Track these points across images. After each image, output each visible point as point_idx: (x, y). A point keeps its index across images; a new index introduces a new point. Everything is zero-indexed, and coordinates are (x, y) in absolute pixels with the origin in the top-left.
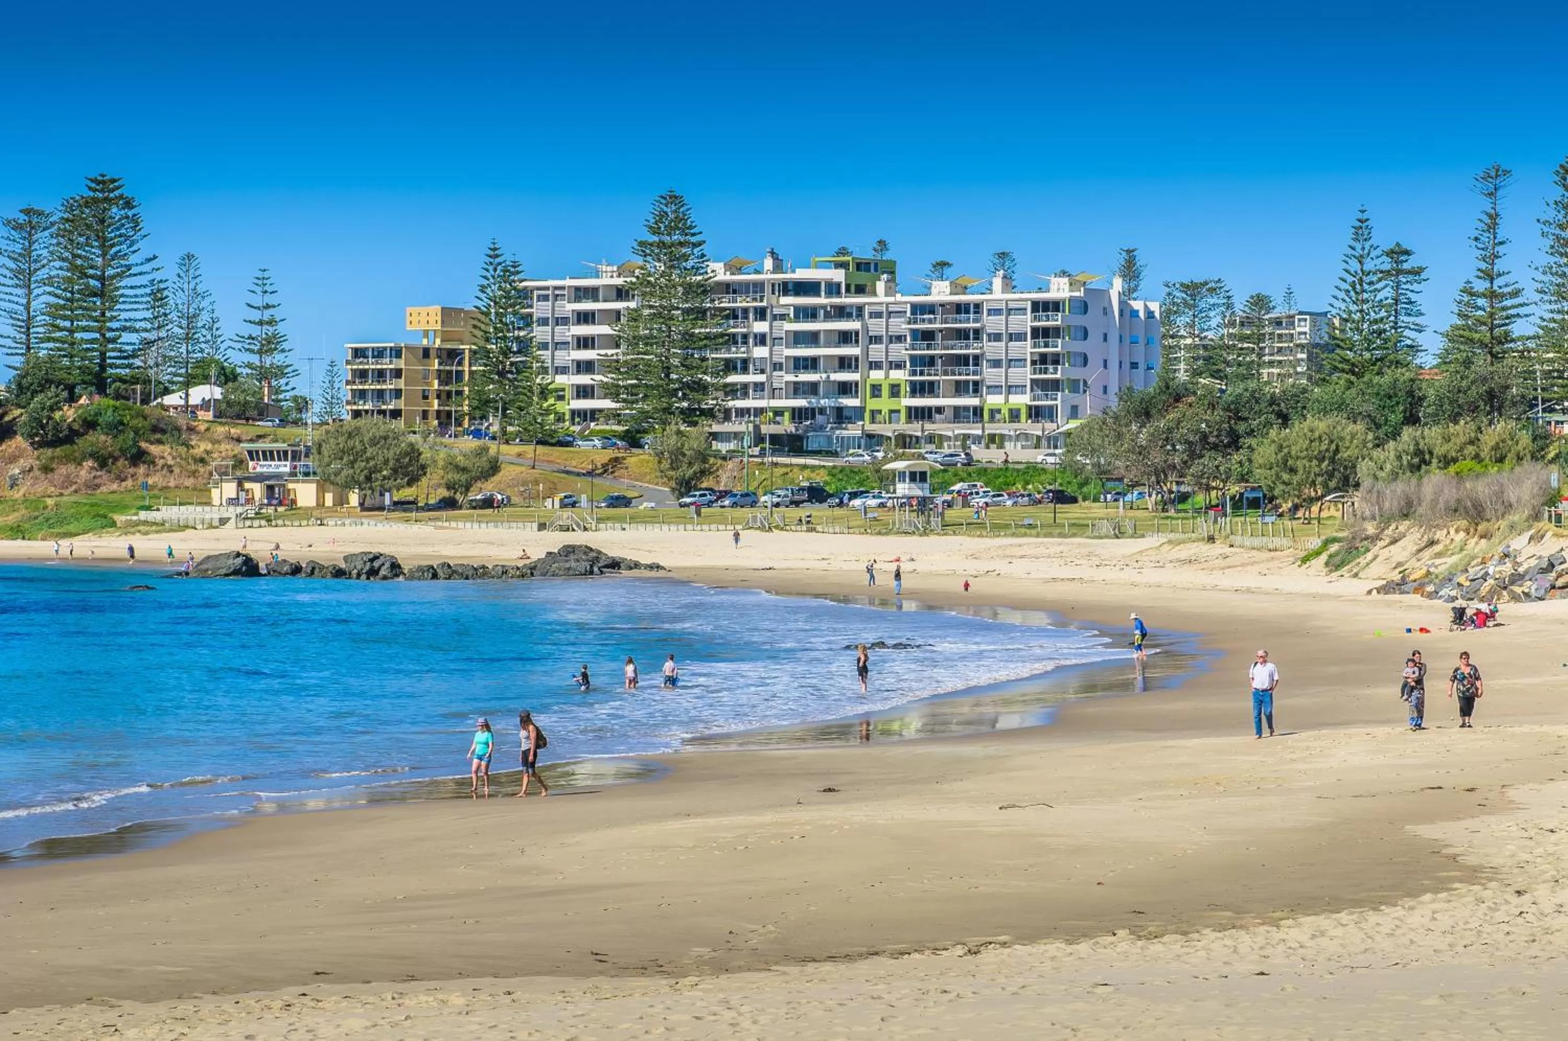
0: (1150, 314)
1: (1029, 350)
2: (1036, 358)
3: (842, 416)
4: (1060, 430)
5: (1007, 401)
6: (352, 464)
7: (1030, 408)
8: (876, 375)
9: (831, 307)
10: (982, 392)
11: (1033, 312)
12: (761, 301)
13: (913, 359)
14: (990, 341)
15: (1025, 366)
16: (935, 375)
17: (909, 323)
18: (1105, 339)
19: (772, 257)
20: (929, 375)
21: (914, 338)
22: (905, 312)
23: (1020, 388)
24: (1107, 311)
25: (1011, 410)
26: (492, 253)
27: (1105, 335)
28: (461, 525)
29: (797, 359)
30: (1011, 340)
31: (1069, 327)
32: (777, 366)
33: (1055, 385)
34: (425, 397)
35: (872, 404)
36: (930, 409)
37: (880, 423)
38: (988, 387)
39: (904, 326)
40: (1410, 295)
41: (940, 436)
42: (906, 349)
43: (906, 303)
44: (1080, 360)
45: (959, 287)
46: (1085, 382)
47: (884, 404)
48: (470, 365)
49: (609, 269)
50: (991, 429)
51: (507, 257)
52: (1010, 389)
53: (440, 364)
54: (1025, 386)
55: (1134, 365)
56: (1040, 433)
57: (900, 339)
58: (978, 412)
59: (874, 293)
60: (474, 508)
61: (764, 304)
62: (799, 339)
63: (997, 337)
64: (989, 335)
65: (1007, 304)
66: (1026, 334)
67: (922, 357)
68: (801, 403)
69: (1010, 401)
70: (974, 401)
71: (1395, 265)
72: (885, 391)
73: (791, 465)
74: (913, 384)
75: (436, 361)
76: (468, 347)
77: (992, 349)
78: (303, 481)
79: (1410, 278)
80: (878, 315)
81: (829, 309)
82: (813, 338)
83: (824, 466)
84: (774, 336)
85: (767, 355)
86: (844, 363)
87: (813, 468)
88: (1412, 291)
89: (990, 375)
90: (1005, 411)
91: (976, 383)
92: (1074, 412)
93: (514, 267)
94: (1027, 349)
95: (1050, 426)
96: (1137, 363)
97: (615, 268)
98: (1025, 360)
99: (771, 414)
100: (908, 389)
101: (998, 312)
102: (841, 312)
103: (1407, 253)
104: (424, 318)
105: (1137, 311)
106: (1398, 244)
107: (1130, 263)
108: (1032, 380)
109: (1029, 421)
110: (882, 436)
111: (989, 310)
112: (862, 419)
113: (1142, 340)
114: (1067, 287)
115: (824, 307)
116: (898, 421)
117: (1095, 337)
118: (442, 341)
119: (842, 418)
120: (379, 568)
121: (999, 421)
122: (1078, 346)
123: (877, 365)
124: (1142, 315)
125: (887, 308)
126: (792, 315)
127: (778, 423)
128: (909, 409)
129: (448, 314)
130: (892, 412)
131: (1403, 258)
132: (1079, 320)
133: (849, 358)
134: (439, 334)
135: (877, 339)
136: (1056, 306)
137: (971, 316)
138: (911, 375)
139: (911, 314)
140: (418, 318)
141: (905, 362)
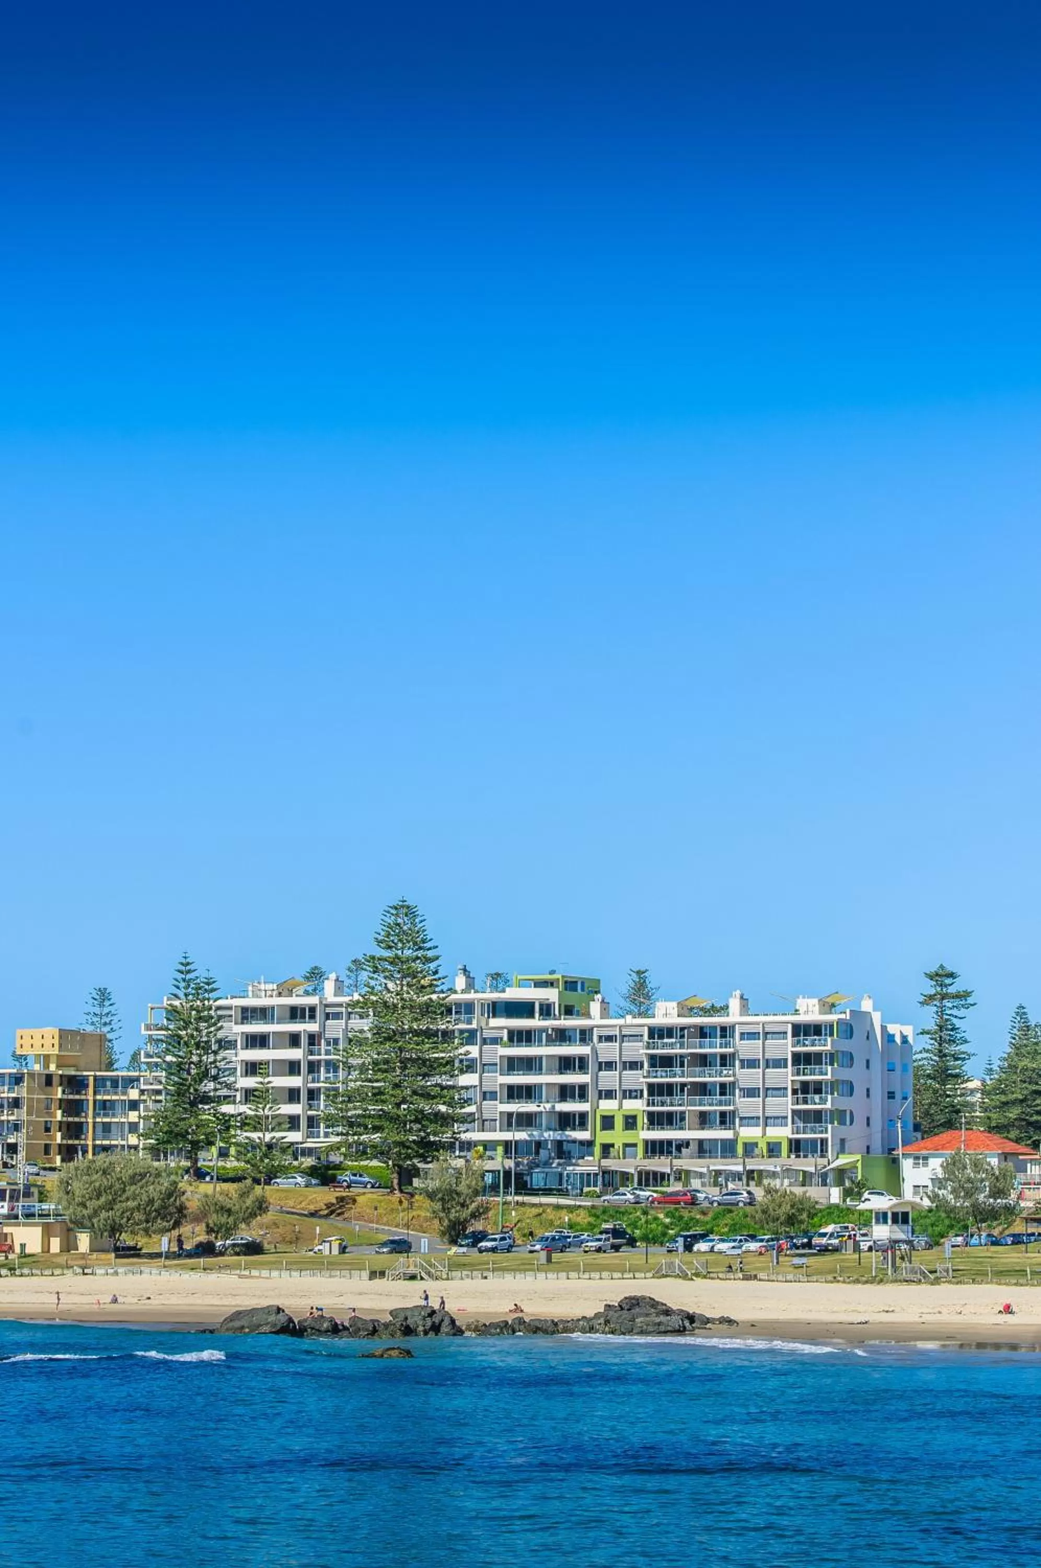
0: (904, 1039)
1: (790, 1078)
2: (798, 1086)
3: (562, 1150)
4: (832, 1166)
5: (764, 1134)
6: (110, 1206)
7: (790, 1141)
8: (607, 1106)
9: (553, 1029)
10: (734, 1123)
11: (793, 1036)
12: (470, 1022)
13: (651, 1087)
14: (742, 1067)
15: (785, 1096)
16: (680, 1105)
17: (648, 1048)
18: (868, 1067)
19: (465, 974)
20: (672, 1105)
21: (652, 1065)
22: (642, 1036)
23: (780, 1120)
24: (869, 1036)
25: (768, 1144)
26: (183, 968)
27: (868, 1061)
28: (265, 1273)
29: (511, 1088)
30: (768, 1067)
31: (837, 1051)
32: (492, 1096)
33: (817, 1116)
34: (47, 1130)
35: (603, 1137)
36: (669, 1142)
37: (615, 1158)
38: (741, 1119)
39: (642, 1051)
40: (955, 1021)
41: (688, 1172)
42: (644, 1077)
43: (643, 1026)
44: (846, 1089)
45: (685, 1009)
46: (851, 1113)
47: (618, 1137)
48: (95, 1093)
49: (270, 987)
50: (752, 1164)
51: (201, 974)
52: (767, 1121)
53: (64, 1092)
54: (786, 1117)
55: (891, 1095)
56: (812, 1170)
57: (634, 1065)
58: (728, 1148)
59: (588, 1015)
60: (238, 1254)
61: (474, 1026)
62: (513, 1064)
63: (751, 1064)
64: (742, 1061)
65: (764, 1028)
66: (786, 1060)
67: (660, 1086)
68: (522, 1135)
69: (768, 1134)
70: (728, 1134)
71: (939, 989)
72: (619, 1122)
73: (541, 1205)
74: (651, 1115)
75: (60, 1089)
76: (92, 1073)
77: (747, 1077)
78: (25, 1225)
79: (957, 1002)
80: (609, 1039)
81: (550, 1032)
82: (529, 1064)
83: (580, 1206)
84: (485, 1061)
85: (477, 1083)
86: (565, 1092)
87: (570, 1209)
88: (956, 1017)
89: (743, 1105)
90: (763, 1146)
91: (723, 1114)
92: (842, 1147)
93: (208, 984)
94: (788, 1076)
95: (822, 1161)
96: (893, 1093)
97: (275, 988)
98: (786, 1089)
99: (481, 1148)
100: (646, 1121)
101: (753, 1036)
102: (562, 1036)
103: (951, 975)
104: (37, 1042)
105: (893, 1036)
106: (942, 967)
107: (642, 985)
108: (794, 1112)
109: (793, 1156)
110: (616, 1172)
111: (742, 1034)
112: (592, 1154)
113: (898, 1068)
114: (817, 1008)
115: (545, 1030)
116: (635, 1157)
117: (859, 1062)
118: (58, 1067)
119: (564, 1153)
120: (440, 1325)
121: (758, 1156)
122: (846, 1074)
123: (609, 1094)
124: (898, 1040)
125: (621, 1031)
126: (505, 1038)
127: (493, 1159)
128: (646, 1142)
129: (65, 1036)
130: (626, 1145)
131: (948, 981)
132: (846, 1045)
133: (573, 1087)
134: (53, 1059)
135: (609, 1065)
136: (816, 1030)
137: (718, 1040)
138: (648, 1105)
139: (649, 1038)
140: (32, 1041)
141: (642, 1091)
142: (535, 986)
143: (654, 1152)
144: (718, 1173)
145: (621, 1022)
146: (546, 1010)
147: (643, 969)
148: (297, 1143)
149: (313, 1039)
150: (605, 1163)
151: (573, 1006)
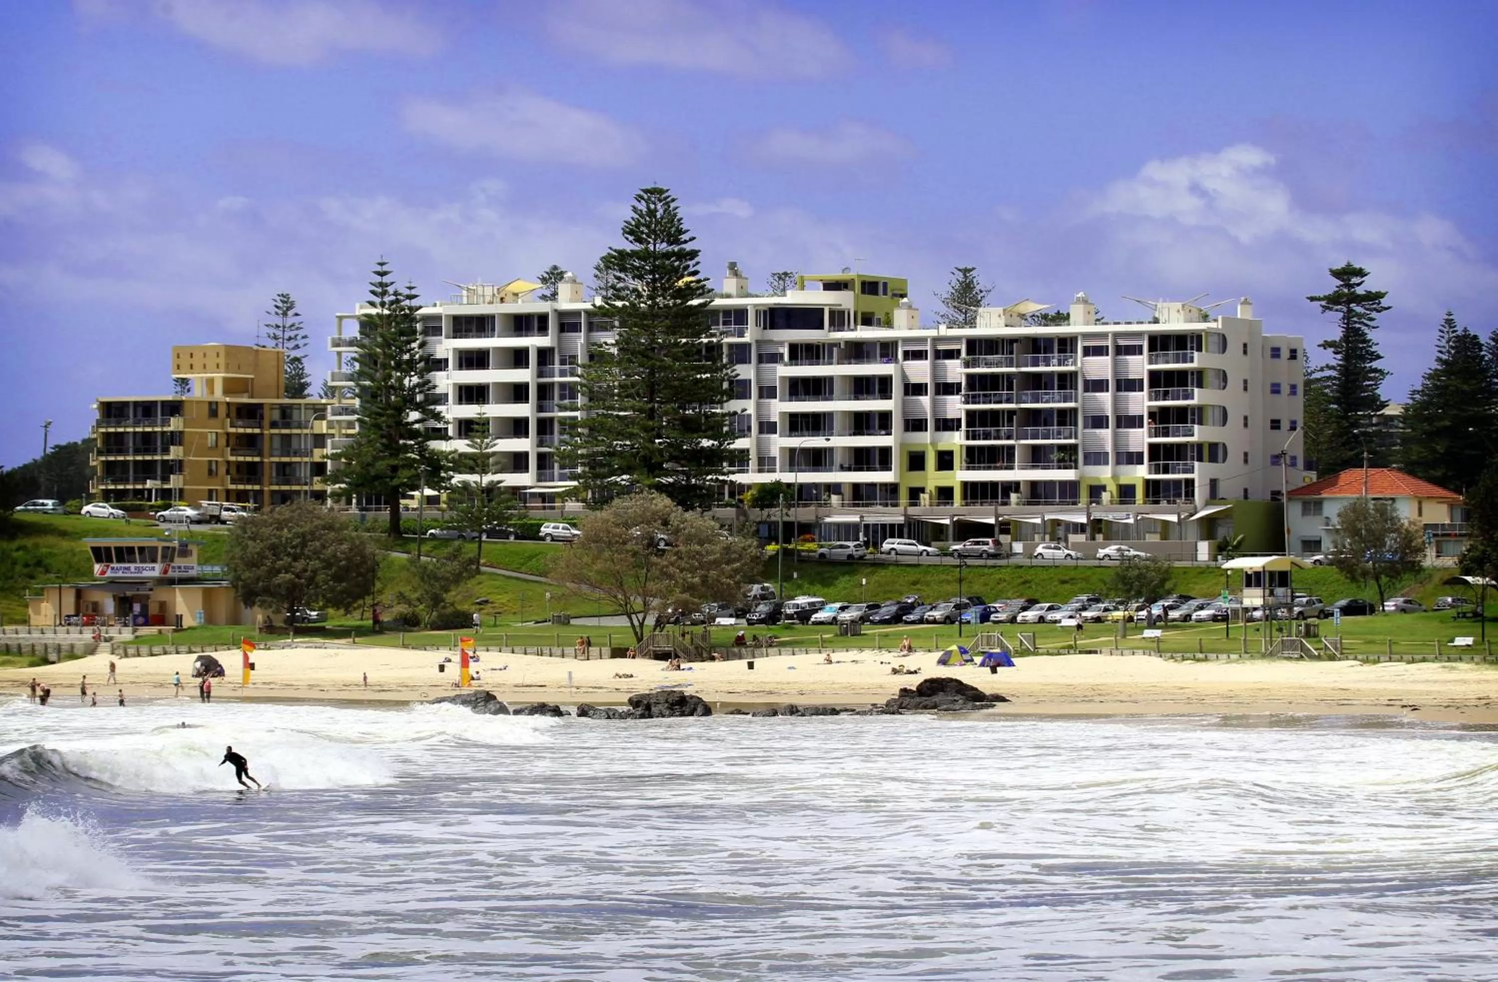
0: (1292, 353)
1: (1147, 403)
2: (1156, 414)
4: (1199, 515)
5: (1114, 474)
7: (1147, 482)
8: (917, 439)
9: (847, 342)
10: (1076, 461)
11: (1151, 350)
12: (741, 335)
13: (970, 415)
14: (1086, 390)
15: (1141, 426)
16: (1008, 438)
17: (967, 366)
18: (1246, 388)
19: (735, 274)
20: (998, 438)
21: (972, 388)
22: (959, 351)
23: (1134, 457)
24: (1247, 349)
25: (1119, 487)
26: (379, 269)
27: (1245, 382)
29: (794, 417)
30: (1119, 390)
31: (1206, 369)
32: (769, 427)
34: (213, 472)
35: (911, 479)
36: (994, 485)
37: (925, 505)
38: (1085, 455)
39: (959, 371)
40: (1365, 330)
41: (1017, 523)
42: (962, 403)
43: (960, 338)
44: (1218, 416)
45: (1014, 316)
46: (1224, 447)
47: (929, 479)
48: (271, 426)
49: (489, 290)
50: (1099, 513)
52: (1121, 458)
53: (232, 425)
54: (1142, 453)
55: (1275, 424)
56: (1174, 519)
57: (952, 387)
58: (1068, 490)
59: (891, 325)
61: (747, 339)
62: (796, 388)
63: (1098, 386)
64: (1086, 382)
65: (1114, 340)
66: (1142, 380)
67: (983, 413)
69: (1120, 475)
70: (1068, 475)
71: (1344, 290)
72: (931, 461)
74: (970, 450)
75: (228, 421)
76: (270, 401)
77: (1092, 402)
79: (1367, 306)
80: (919, 355)
81: (843, 346)
82: (817, 387)
84: (763, 384)
85: (753, 411)
86: (862, 423)
89: (1087, 437)
90: (1112, 489)
92: (1213, 491)
94: (1144, 401)
95: (1187, 509)
96: (1278, 421)
97: (496, 291)
98: (1142, 417)
100: (964, 458)
101: (1100, 350)
102: (858, 351)
103: (1361, 273)
104: (198, 361)
105: (1278, 349)
106: (1348, 262)
107: (967, 286)
108: (1151, 446)
109: (1150, 503)
110: (928, 522)
111: (1085, 348)
112: (898, 500)
113: (1284, 389)
115: (836, 344)
116: (952, 503)
117: (1234, 384)
119: (862, 498)
121: (1106, 502)
122: (1218, 398)
123: (920, 425)
124: (1284, 354)
125: (933, 345)
126: (787, 355)
128: (965, 485)
130: (940, 489)
131: (1355, 280)
132: (1218, 362)
134: (219, 383)
135: (920, 389)
137: (1056, 355)
138: (968, 438)
139: (968, 354)
140: (191, 361)
141: (959, 420)
142: (824, 289)
143: (974, 497)
144: (1057, 523)
145: (933, 333)
146: (839, 319)
147: (969, 267)
148: (525, 488)
149: (544, 355)
150: (912, 511)
151: (873, 314)
